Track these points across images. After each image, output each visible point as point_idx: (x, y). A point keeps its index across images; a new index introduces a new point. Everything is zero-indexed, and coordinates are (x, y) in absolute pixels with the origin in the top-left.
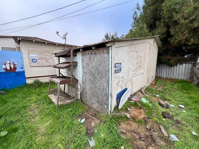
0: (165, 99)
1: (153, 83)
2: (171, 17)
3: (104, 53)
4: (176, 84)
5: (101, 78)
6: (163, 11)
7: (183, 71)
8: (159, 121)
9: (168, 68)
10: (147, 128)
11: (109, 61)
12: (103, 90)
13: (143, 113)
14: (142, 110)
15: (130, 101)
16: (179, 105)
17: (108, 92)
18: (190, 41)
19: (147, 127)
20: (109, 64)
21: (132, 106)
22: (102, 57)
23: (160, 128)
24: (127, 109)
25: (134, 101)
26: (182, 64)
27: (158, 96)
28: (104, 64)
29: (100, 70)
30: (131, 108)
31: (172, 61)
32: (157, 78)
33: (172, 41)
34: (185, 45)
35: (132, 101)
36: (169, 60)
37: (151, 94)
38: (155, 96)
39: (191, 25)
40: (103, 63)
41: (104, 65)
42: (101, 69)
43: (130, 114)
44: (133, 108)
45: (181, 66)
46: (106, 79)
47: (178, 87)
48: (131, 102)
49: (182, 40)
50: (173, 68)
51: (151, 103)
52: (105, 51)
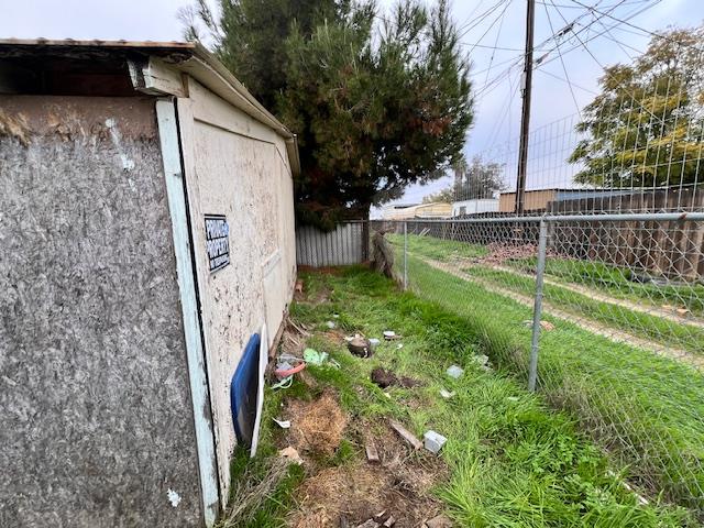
0: (351, 330)
1: (300, 287)
2: (311, 91)
3: (104, 137)
4: (350, 280)
5: (101, 326)
6: (290, 63)
7: (350, 242)
8: (383, 410)
9: (318, 237)
10: (370, 462)
11: (162, 196)
12: (139, 401)
13: (337, 412)
14: (327, 401)
15: (276, 386)
16: (385, 333)
17: (178, 398)
18: (357, 166)
19: (371, 457)
20: (165, 220)
21: (290, 402)
22: (90, 167)
23: (395, 431)
24: (275, 429)
25: (291, 377)
26: (344, 225)
27: (330, 324)
28: (121, 223)
29: (81, 269)
30: (288, 416)
31: (326, 217)
32: (302, 270)
33: (322, 160)
34: (349, 176)
35: (283, 382)
36: (320, 213)
37: (314, 325)
38: (327, 330)
39: (357, 125)
40: (108, 212)
41: (117, 231)
42: (89, 256)
43: (294, 443)
44: (294, 408)
45: (344, 230)
46: (151, 324)
47: (354, 285)
48: (279, 385)
49: (344, 160)
50: (329, 236)
51: (334, 356)
52: (109, 123)
